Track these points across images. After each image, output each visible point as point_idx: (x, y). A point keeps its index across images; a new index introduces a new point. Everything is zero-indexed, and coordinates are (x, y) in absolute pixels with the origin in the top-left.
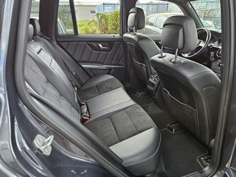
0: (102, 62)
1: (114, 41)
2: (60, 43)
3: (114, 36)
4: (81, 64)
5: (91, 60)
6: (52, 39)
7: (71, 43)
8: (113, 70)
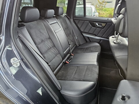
0: (96, 35)
1: (107, 22)
2: (75, 20)
3: (108, 19)
4: (83, 33)
5: (89, 32)
6: (70, 18)
7: (80, 21)
8: (102, 41)
